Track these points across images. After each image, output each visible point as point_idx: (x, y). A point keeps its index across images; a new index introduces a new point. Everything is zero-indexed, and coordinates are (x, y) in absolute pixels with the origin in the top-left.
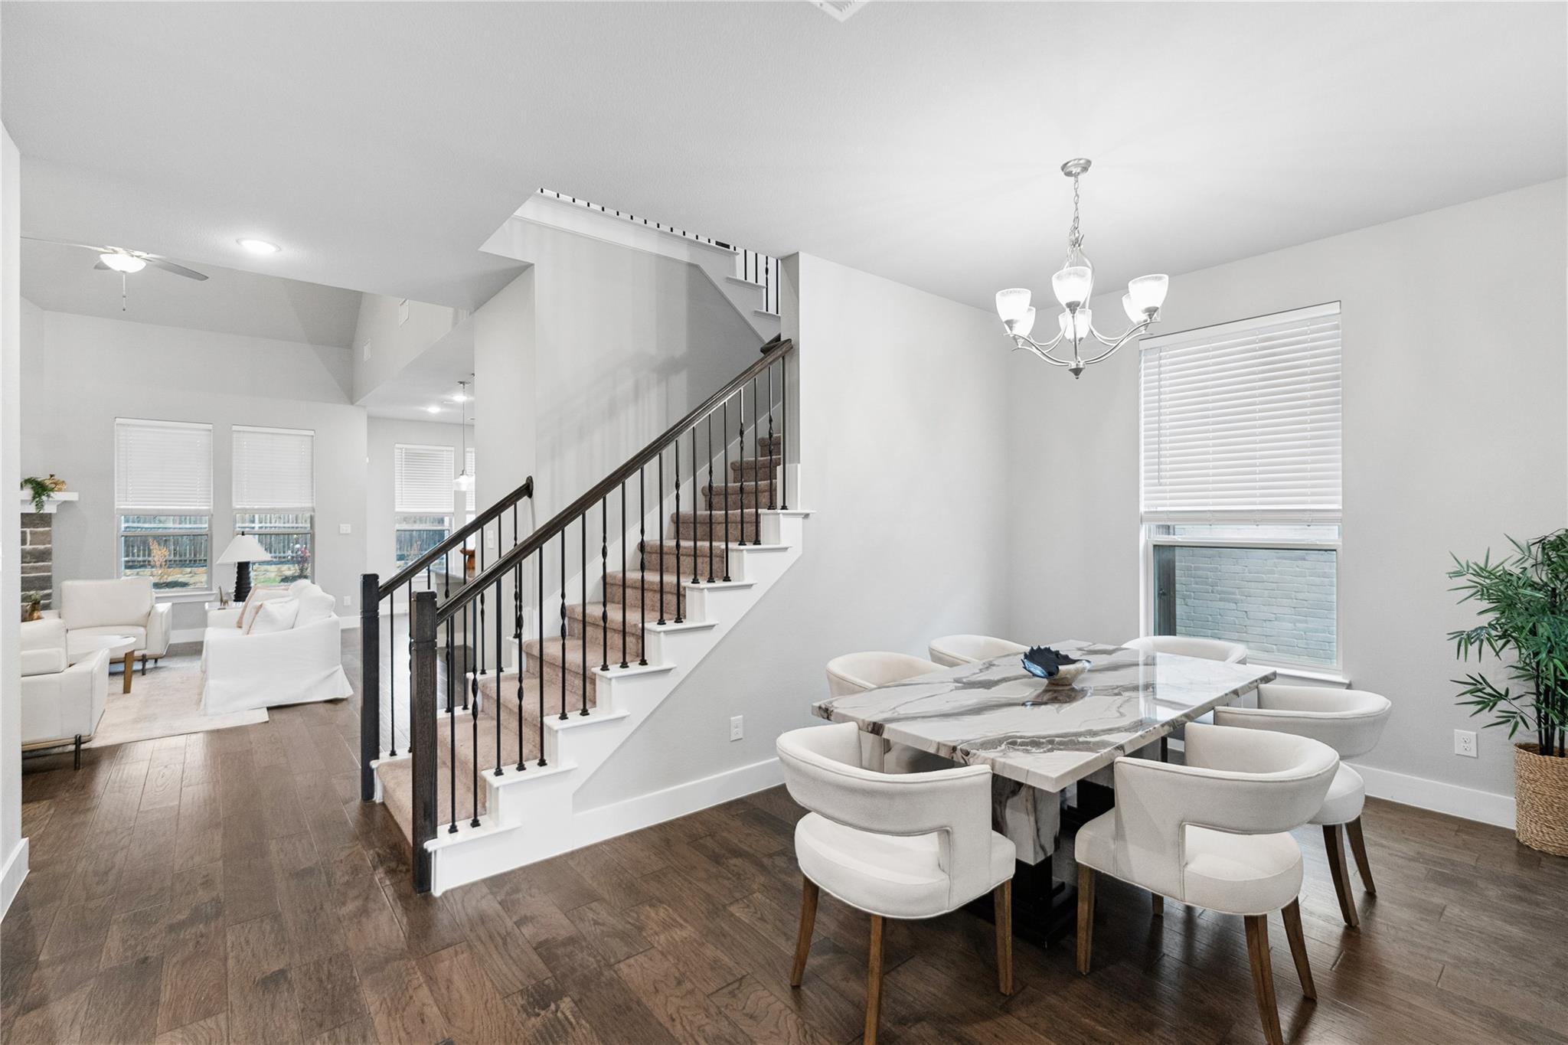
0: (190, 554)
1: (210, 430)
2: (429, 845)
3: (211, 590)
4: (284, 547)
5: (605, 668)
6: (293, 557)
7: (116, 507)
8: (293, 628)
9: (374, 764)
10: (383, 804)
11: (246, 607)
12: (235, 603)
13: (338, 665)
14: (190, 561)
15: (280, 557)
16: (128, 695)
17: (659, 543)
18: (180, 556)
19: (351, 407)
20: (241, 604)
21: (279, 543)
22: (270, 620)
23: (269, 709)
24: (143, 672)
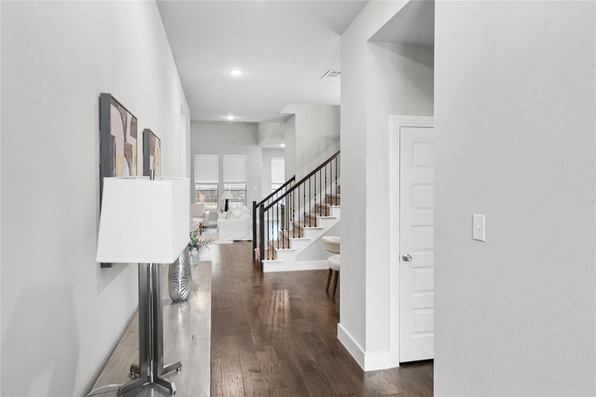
0: (210, 198)
1: (217, 157)
2: (263, 261)
3: (218, 208)
4: (238, 195)
5: (305, 226)
6: (241, 199)
7: (195, 182)
8: (239, 218)
9: (255, 250)
10: (257, 260)
11: (228, 213)
12: (225, 212)
13: (250, 230)
14: (210, 200)
15: (237, 199)
16: (201, 236)
17: (330, 194)
18: (207, 198)
19: (258, 146)
20: (226, 212)
21: (237, 194)
22: (234, 216)
23: (234, 241)
24: (203, 231)
